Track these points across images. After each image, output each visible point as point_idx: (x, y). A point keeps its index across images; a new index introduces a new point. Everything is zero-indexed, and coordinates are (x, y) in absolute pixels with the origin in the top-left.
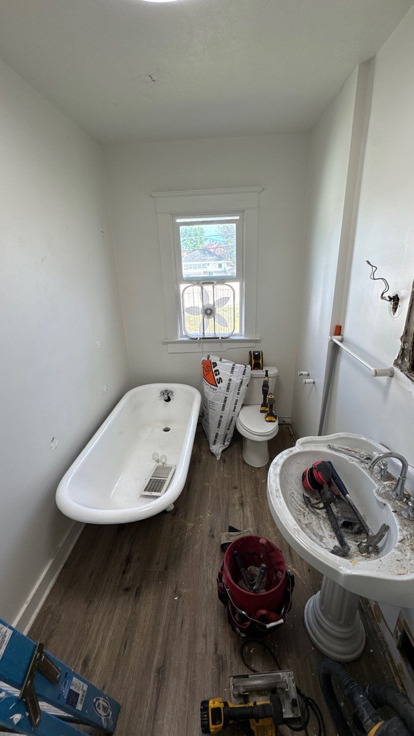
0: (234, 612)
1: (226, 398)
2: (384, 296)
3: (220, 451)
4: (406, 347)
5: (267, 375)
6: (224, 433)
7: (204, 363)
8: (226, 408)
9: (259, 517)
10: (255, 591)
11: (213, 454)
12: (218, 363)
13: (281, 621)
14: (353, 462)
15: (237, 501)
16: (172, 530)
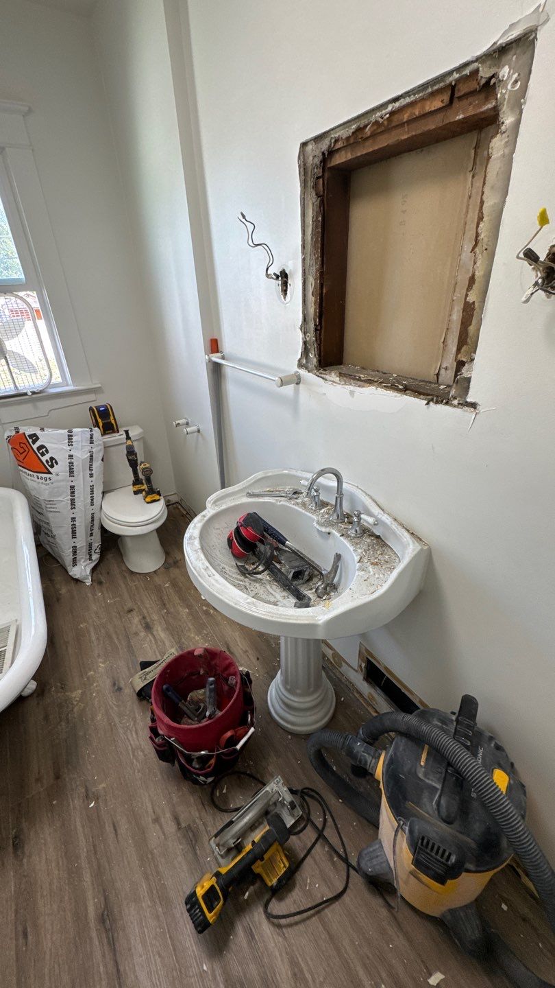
0: (189, 760)
1: (72, 487)
2: (269, 272)
3: (88, 570)
4: (308, 340)
5: (128, 438)
6: (87, 542)
7: (10, 440)
8: (78, 503)
9: (177, 632)
10: (210, 717)
11: (77, 581)
12: (39, 433)
13: (252, 730)
14: (281, 503)
15: (140, 626)
16: (46, 718)
